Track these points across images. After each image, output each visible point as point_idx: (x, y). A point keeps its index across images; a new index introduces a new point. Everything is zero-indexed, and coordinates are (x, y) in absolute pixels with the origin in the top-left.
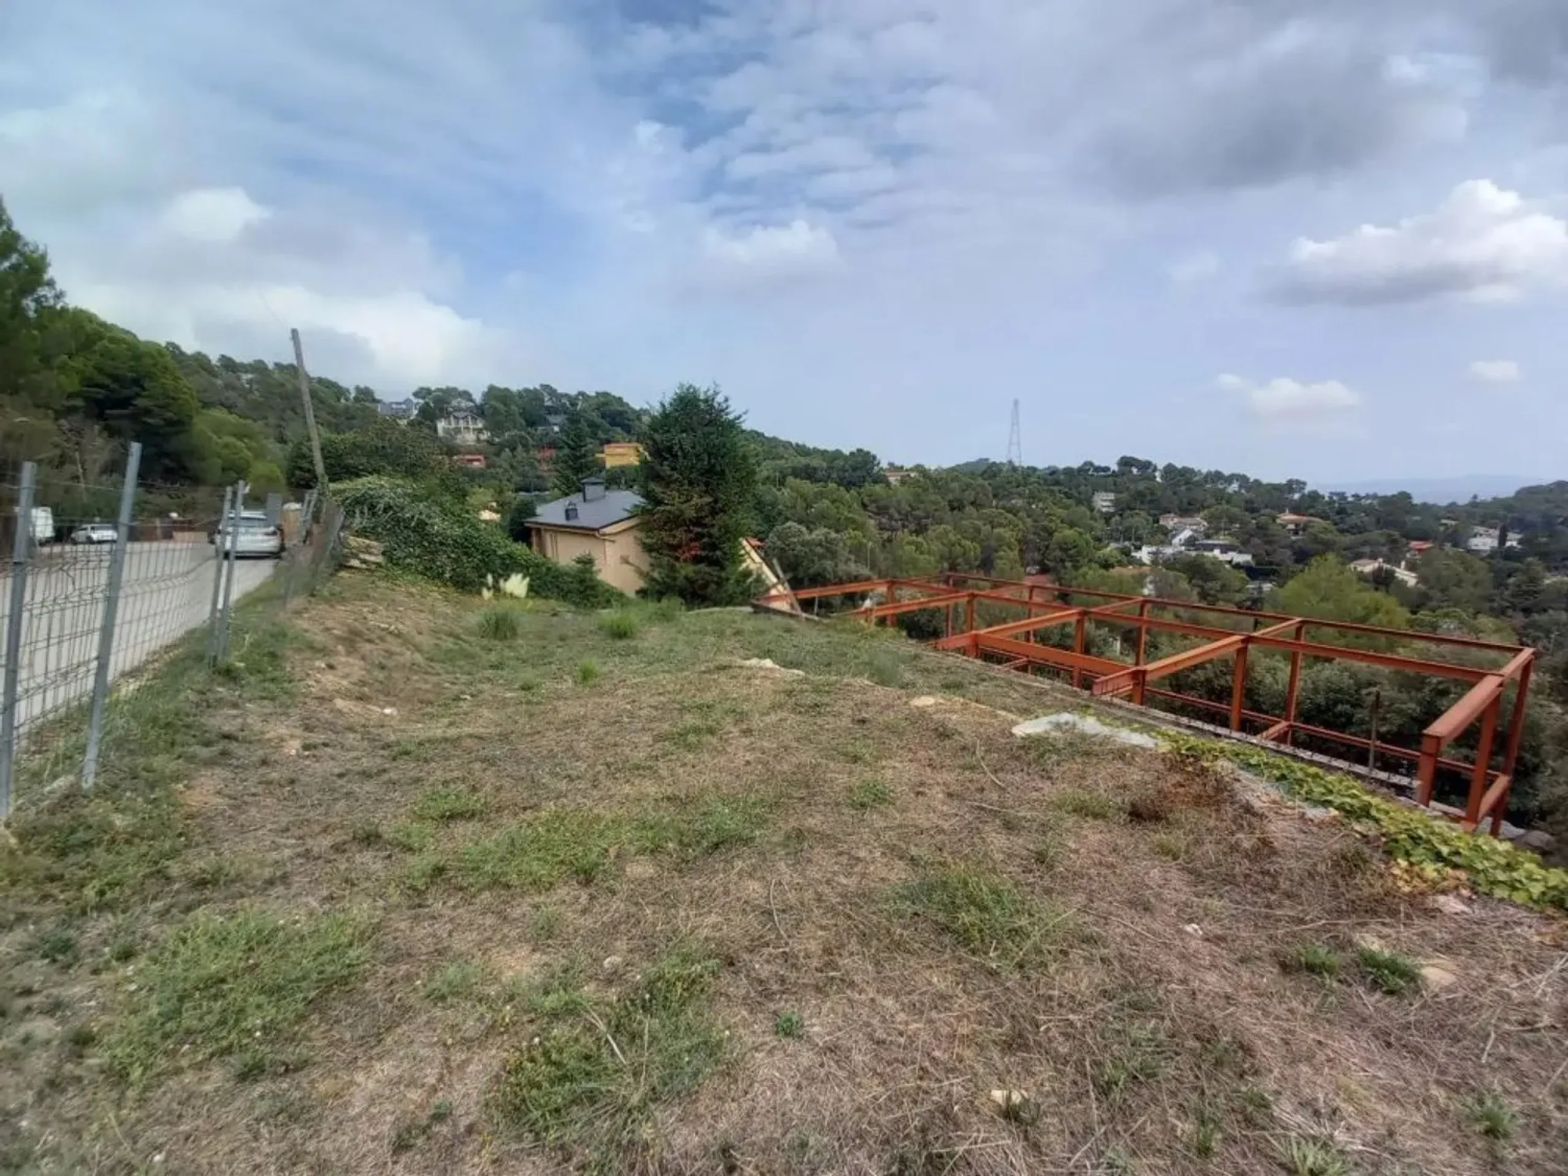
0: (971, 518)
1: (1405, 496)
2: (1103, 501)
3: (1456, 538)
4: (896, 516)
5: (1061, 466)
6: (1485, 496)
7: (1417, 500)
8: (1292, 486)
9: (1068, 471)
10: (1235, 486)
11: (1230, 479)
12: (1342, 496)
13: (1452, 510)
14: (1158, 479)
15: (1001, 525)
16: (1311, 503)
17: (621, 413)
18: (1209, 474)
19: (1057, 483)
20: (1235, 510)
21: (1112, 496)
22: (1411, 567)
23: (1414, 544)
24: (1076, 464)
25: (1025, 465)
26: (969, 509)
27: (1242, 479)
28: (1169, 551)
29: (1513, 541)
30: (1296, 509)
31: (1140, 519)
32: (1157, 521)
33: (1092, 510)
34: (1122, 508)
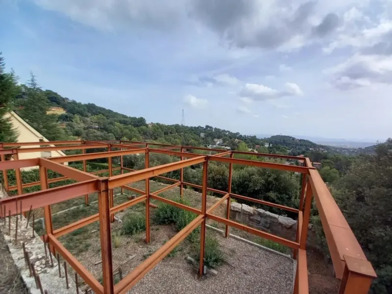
0: (169, 136)
1: (255, 137)
2: (202, 135)
3: (263, 145)
4: (149, 135)
5: (194, 126)
6: (267, 137)
7: (257, 137)
8: (238, 133)
9: (195, 127)
10: (227, 133)
12: (245, 136)
13: (262, 140)
14: (213, 131)
15: (177, 138)
16: (241, 138)
17: (55, 98)
18: (223, 130)
19: (192, 130)
20: (227, 138)
21: (204, 134)
22: (256, 150)
23: (257, 146)
24: (197, 126)
25: (186, 125)
26: (169, 134)
27: (229, 132)
28: (215, 146)
29: (271, 145)
30: (238, 139)
31: (209, 139)
32: (213, 140)
33: (200, 136)
34: (206, 136)
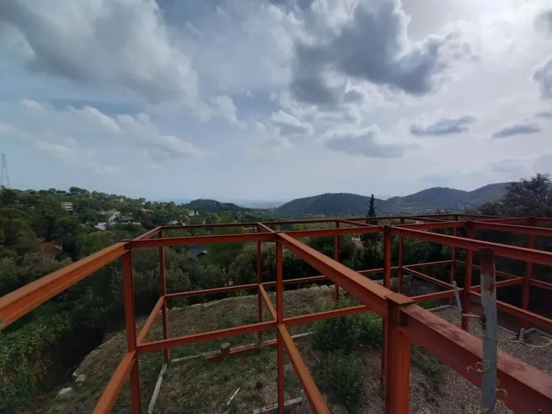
1: (173, 203)
2: (66, 206)
7: (177, 204)
8: (141, 200)
11: (120, 197)
12: (157, 203)
13: (183, 206)
14: (91, 197)
16: (148, 205)
18: (111, 195)
21: (70, 204)
24: (46, 189)
27: (124, 198)
29: (197, 213)
30: (145, 207)
32: (98, 213)
34: (78, 208)
